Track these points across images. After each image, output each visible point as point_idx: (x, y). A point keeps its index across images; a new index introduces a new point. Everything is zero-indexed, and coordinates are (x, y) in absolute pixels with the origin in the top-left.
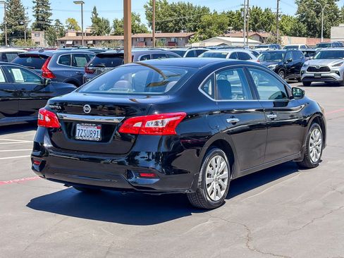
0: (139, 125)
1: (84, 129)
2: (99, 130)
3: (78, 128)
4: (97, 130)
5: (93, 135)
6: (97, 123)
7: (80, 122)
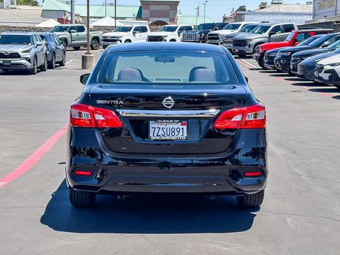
0: (238, 118)
1: (161, 127)
2: (185, 127)
3: (151, 126)
4: (181, 127)
5: (176, 133)
6: (181, 119)
7: (156, 119)
